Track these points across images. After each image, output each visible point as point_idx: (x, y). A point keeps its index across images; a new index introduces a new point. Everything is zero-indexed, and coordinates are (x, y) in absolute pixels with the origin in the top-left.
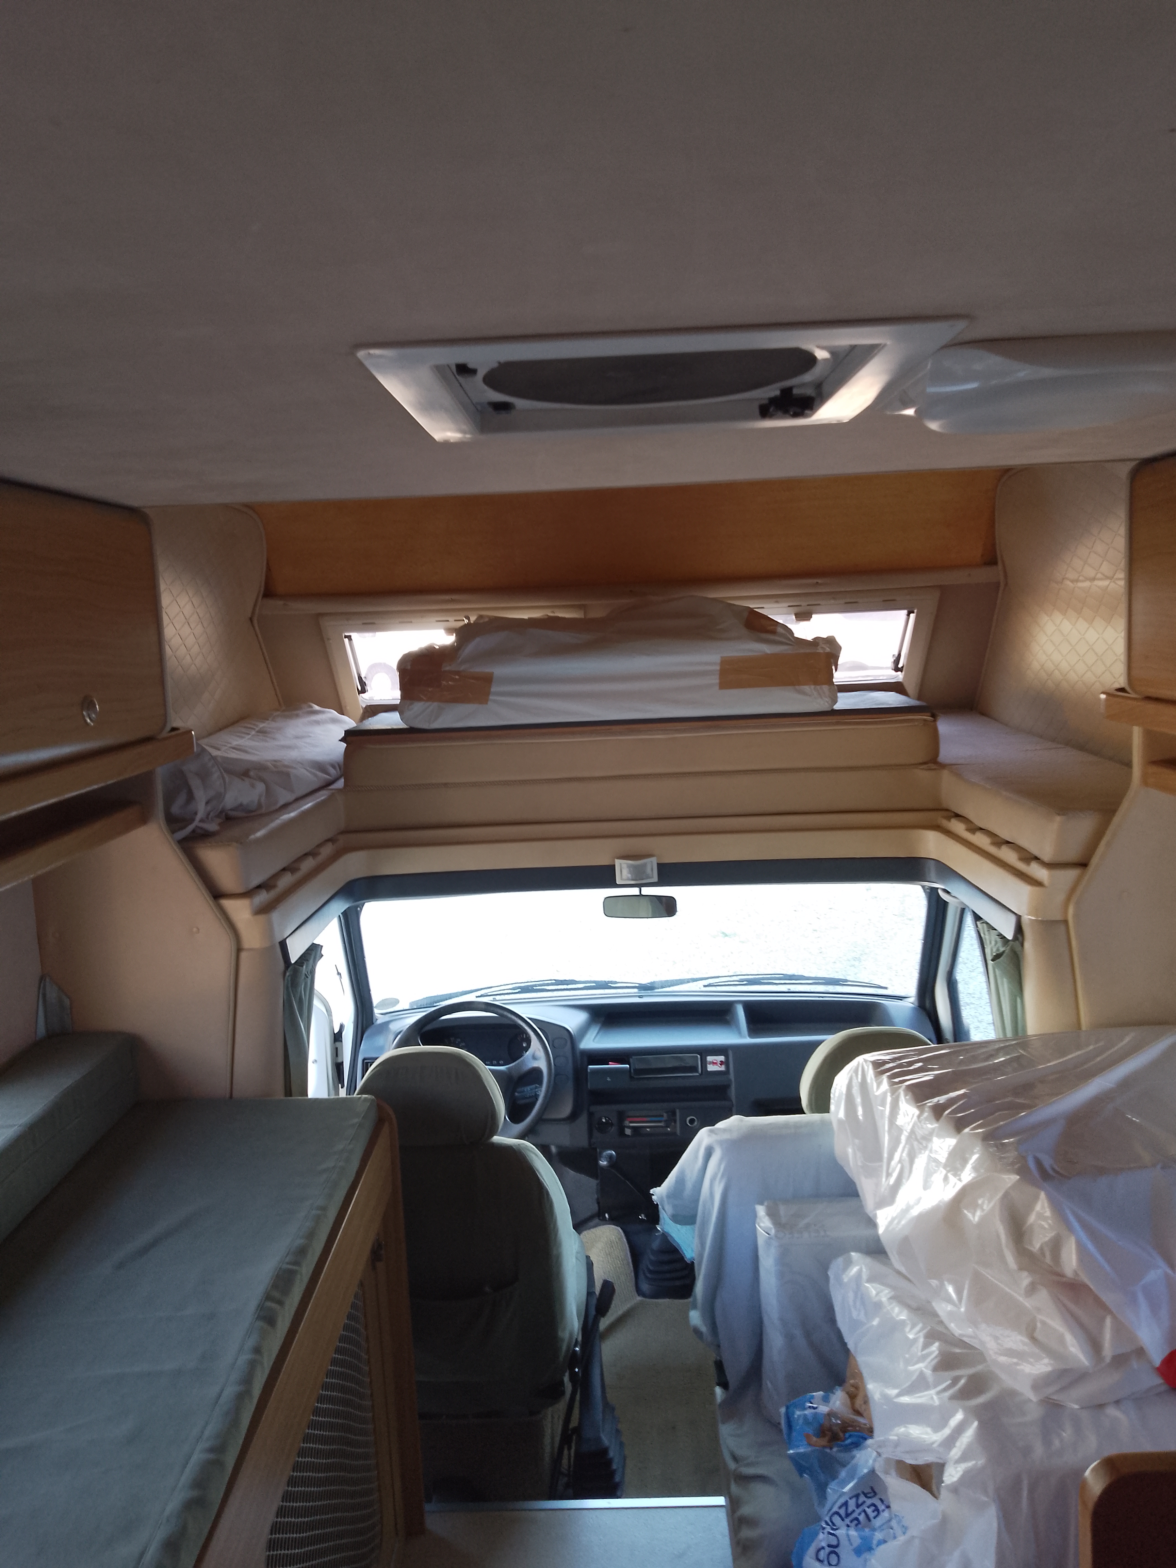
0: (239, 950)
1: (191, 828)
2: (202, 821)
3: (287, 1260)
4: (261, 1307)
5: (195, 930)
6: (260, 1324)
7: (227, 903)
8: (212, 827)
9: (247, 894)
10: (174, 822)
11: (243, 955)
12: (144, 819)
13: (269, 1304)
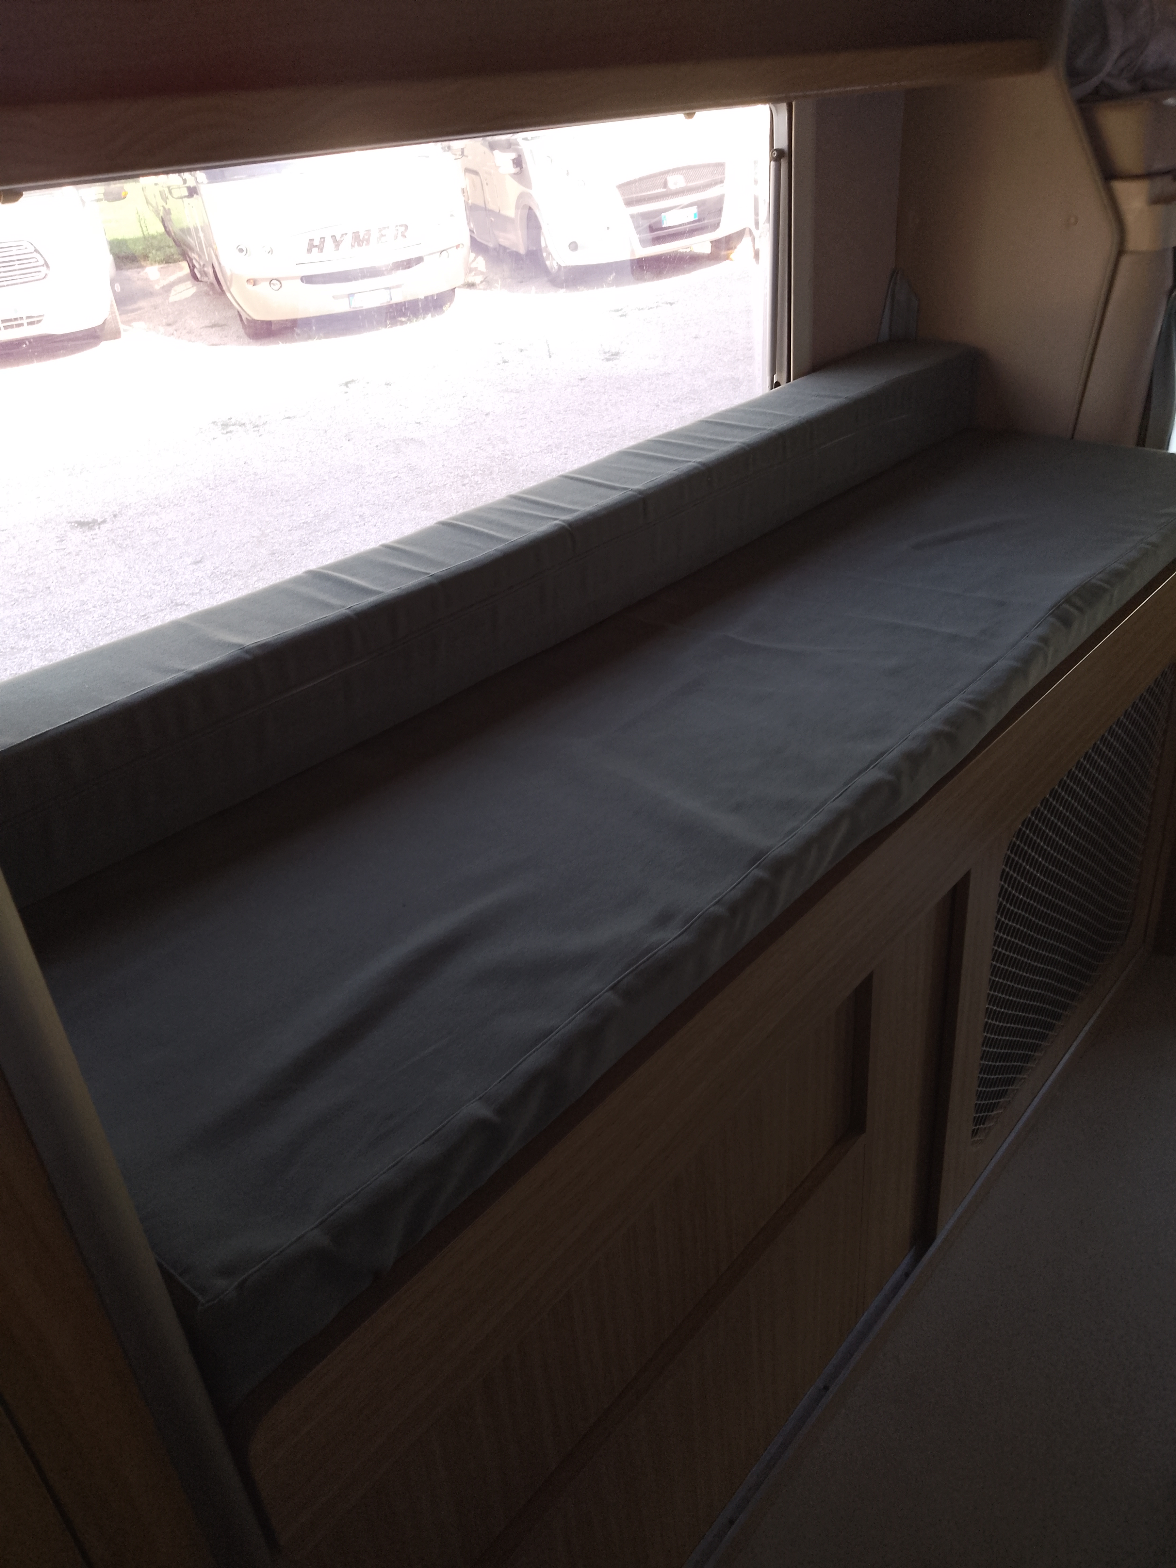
0: (1121, 251)
1: (1094, 82)
2: (1109, 75)
3: (1100, 576)
4: (1057, 606)
5: (1072, 220)
6: (1051, 619)
7: (1120, 187)
8: (1123, 85)
9: (1148, 175)
10: (1074, 75)
11: (1125, 260)
12: (1038, 63)
13: (1067, 606)
